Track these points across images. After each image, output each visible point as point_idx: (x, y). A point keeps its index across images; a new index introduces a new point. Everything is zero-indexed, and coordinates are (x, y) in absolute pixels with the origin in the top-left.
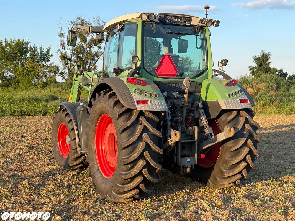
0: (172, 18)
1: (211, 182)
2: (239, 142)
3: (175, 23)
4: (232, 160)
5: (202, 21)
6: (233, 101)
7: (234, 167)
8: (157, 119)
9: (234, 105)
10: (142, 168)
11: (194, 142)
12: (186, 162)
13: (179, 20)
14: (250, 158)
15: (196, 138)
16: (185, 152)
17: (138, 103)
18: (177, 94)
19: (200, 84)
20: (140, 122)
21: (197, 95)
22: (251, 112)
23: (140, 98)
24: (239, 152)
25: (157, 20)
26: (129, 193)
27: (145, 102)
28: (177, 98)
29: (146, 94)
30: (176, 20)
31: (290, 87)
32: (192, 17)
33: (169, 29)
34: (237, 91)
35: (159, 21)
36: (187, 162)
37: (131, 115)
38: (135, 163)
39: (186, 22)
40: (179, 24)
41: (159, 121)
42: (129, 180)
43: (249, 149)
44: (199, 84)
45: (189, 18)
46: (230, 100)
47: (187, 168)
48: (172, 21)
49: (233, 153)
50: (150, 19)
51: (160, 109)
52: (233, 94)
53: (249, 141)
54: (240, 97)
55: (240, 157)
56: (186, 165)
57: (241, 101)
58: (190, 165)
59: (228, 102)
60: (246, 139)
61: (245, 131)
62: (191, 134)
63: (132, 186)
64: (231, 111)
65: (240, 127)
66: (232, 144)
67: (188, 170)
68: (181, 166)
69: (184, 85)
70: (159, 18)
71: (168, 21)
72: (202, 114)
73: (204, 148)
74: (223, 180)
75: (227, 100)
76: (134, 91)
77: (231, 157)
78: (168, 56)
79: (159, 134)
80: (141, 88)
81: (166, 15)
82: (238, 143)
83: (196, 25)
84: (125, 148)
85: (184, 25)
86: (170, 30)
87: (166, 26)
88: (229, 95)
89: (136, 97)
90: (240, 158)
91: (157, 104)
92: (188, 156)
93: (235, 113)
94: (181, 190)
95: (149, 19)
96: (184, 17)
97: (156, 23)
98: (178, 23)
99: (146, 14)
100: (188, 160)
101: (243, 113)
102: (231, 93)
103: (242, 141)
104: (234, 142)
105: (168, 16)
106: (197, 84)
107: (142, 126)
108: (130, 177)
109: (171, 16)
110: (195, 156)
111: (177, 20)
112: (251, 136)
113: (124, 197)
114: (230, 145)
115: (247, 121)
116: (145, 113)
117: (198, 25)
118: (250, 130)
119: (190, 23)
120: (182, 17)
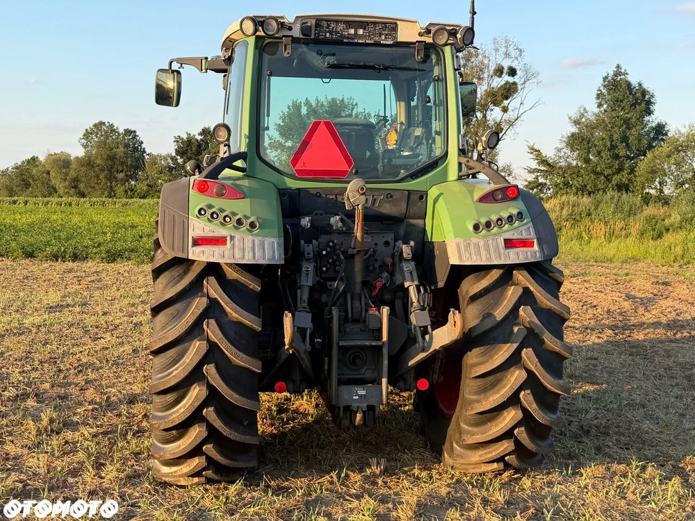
0: (341, 27)
2: (496, 354)
3: (348, 38)
4: (478, 401)
5: (428, 31)
6: (481, 244)
7: (491, 420)
8: (255, 286)
9: (483, 253)
10: (197, 404)
11: (379, 348)
12: (354, 397)
13: (361, 32)
14: (531, 398)
15: (385, 338)
16: (363, 371)
17: (197, 242)
18: (337, 224)
19: (421, 197)
21: (414, 225)
22: (551, 274)
23: (207, 229)
24: (499, 381)
25: (296, 32)
26: (185, 465)
27: (219, 241)
29: (228, 219)
30: (352, 31)
32: (398, 22)
33: (334, 55)
34: (505, 215)
35: (302, 36)
36: (357, 397)
39: (380, 35)
40: (360, 41)
41: (259, 289)
42: (174, 432)
43: (524, 375)
44: (416, 197)
45: (390, 26)
46: (474, 240)
47: (356, 412)
48: (342, 34)
49: (480, 382)
50: (268, 30)
51: (254, 257)
52: (488, 225)
53: (528, 355)
54: (512, 232)
55: (499, 393)
56: (355, 405)
57: (509, 244)
58: (364, 406)
59: (469, 244)
60: (515, 346)
61: (517, 324)
62: (373, 325)
65: (500, 313)
66: (477, 357)
67: (359, 416)
68: (339, 408)
69: (348, 199)
70: (302, 29)
71: (328, 35)
72: (407, 275)
73: (411, 363)
74: (469, 453)
75: (465, 241)
76: (196, 212)
77: (476, 393)
78: (328, 124)
79: (251, 321)
80: (218, 203)
81: (320, 21)
82: (492, 357)
83: (414, 43)
85: (377, 44)
86: (334, 57)
87: (325, 49)
88: (476, 227)
89: (199, 227)
90: (498, 396)
92: (361, 382)
93: (495, 274)
95: (264, 32)
96: (375, 23)
97: (295, 40)
98: (359, 38)
99: (253, 19)
100: (362, 392)
101: (521, 277)
102: (483, 221)
103: (503, 352)
104: (484, 354)
105: (327, 21)
106: (412, 196)
107: (205, 301)
108: (171, 425)
109: (337, 22)
110: (380, 383)
111: (356, 31)
112: (532, 339)
113: (175, 472)
114: (475, 360)
115: (526, 297)
116: (226, 268)
117: (417, 41)
118: (533, 323)
119: (396, 37)
120: (367, 23)
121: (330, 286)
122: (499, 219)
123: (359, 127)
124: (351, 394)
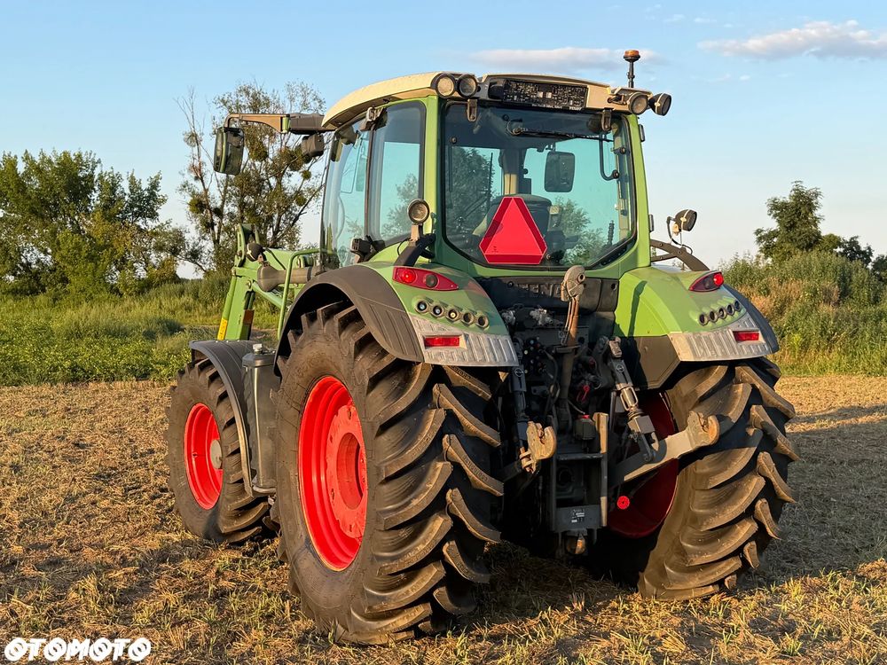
0: (530, 89)
1: (648, 581)
2: (734, 460)
3: (536, 102)
4: (714, 515)
5: (618, 98)
6: (712, 337)
7: (720, 536)
8: (484, 392)
9: (717, 347)
10: (439, 538)
11: (599, 460)
12: (573, 521)
13: (549, 95)
14: (767, 507)
15: (604, 449)
16: (570, 490)
17: (429, 342)
18: (544, 317)
19: (613, 286)
20: (435, 400)
21: (604, 318)
22: (768, 370)
23: (435, 327)
24: (734, 491)
25: (484, 95)
26: (401, 617)
27: (450, 341)
28: (546, 327)
29: (453, 315)
30: (541, 95)
31: (880, 291)
32: (588, 86)
33: (521, 121)
34: (725, 305)
35: (488, 99)
36: (576, 521)
37: (407, 380)
38: (419, 523)
39: (569, 99)
40: (549, 106)
41: (490, 396)
42: (402, 575)
43: (762, 482)
44: (609, 286)
45: (580, 90)
46: (704, 333)
47: (577, 538)
48: (529, 97)
49: (714, 494)
50: (464, 91)
52: (712, 315)
53: (765, 458)
54: (736, 324)
55: (735, 504)
56: (575, 530)
57: (739, 336)
58: (584, 530)
59: (700, 338)
60: (753, 450)
61: (750, 426)
62: (587, 436)
63: (412, 594)
64: (708, 366)
65: (734, 414)
66: (710, 465)
67: (580, 544)
68: (557, 534)
69: (566, 289)
70: (490, 90)
71: (515, 98)
72: (619, 376)
73: (627, 478)
74: (686, 576)
75: (694, 334)
76: (415, 307)
77: (710, 506)
78: (518, 201)
79: (489, 435)
80: (437, 297)
81: (510, 80)
82: (729, 464)
83: (601, 110)
84: (388, 480)
85: (566, 110)
86: (521, 124)
87: (512, 114)
88: (702, 319)
89: (424, 326)
90: (736, 507)
91: (484, 345)
92: (579, 503)
93: (720, 372)
94: (558, 605)
95: (460, 93)
96: (564, 86)
97: (482, 103)
98: (547, 103)
99: (452, 76)
100: (580, 515)
101: (746, 373)
102: (707, 312)
103: (742, 458)
104: (719, 461)
105: (516, 82)
106: (605, 285)
107: (442, 413)
108: (406, 567)
109: (527, 83)
110: (599, 503)
111: (544, 95)
112: (768, 443)
113: (386, 627)
114: (707, 470)
115: (756, 397)
116: (450, 373)
117: (606, 109)
118: (767, 423)
119: (584, 103)
120: (557, 85)
121: (535, 391)
122: (721, 310)
123: (535, 205)
124: (569, 517)
